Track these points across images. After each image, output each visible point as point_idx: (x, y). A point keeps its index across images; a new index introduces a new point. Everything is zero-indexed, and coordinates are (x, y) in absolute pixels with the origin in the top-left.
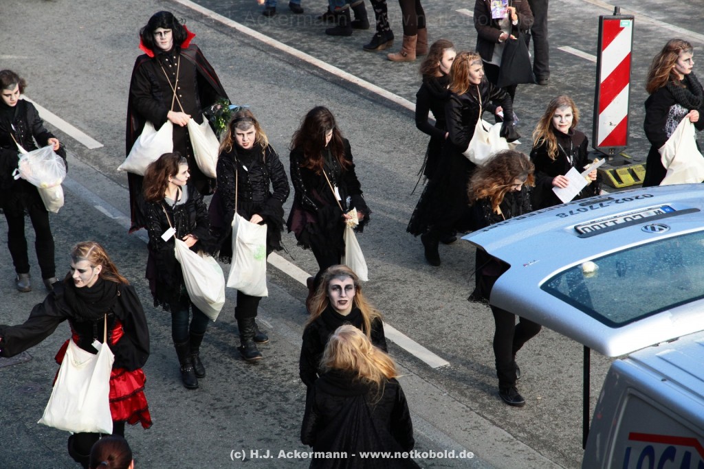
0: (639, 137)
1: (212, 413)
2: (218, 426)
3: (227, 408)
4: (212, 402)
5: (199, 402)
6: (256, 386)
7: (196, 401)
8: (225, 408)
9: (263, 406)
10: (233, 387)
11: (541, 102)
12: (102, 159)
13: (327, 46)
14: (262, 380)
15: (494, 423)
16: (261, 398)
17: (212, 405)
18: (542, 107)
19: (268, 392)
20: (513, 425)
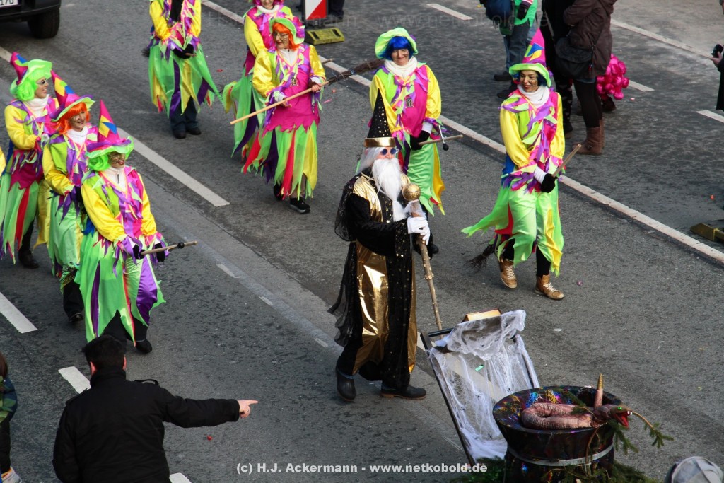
11: (676, 167)
12: (228, 218)
13: (460, 106)
14: (375, 447)
18: (677, 172)
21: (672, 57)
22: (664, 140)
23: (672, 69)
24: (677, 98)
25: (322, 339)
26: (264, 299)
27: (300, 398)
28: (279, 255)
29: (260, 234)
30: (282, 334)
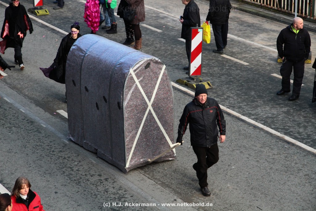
0: (206, 72)
1: (45, 176)
2: (47, 180)
3: (50, 173)
4: (45, 171)
5: (40, 171)
6: (62, 165)
7: (39, 171)
8: (49, 173)
9: (64, 172)
10: (53, 165)
11: (171, 59)
12: (7, 80)
14: (64, 163)
15: (149, 178)
16: (64, 170)
17: (45, 172)
18: (171, 61)
19: (66, 167)
20: (156, 179)
21: (169, 19)
22: (166, 49)
23: (169, 24)
24: (170, 34)
25: (43, 124)
26: (21, 110)
27: (35, 146)
28: (27, 93)
29: (19, 86)
30: (28, 123)
